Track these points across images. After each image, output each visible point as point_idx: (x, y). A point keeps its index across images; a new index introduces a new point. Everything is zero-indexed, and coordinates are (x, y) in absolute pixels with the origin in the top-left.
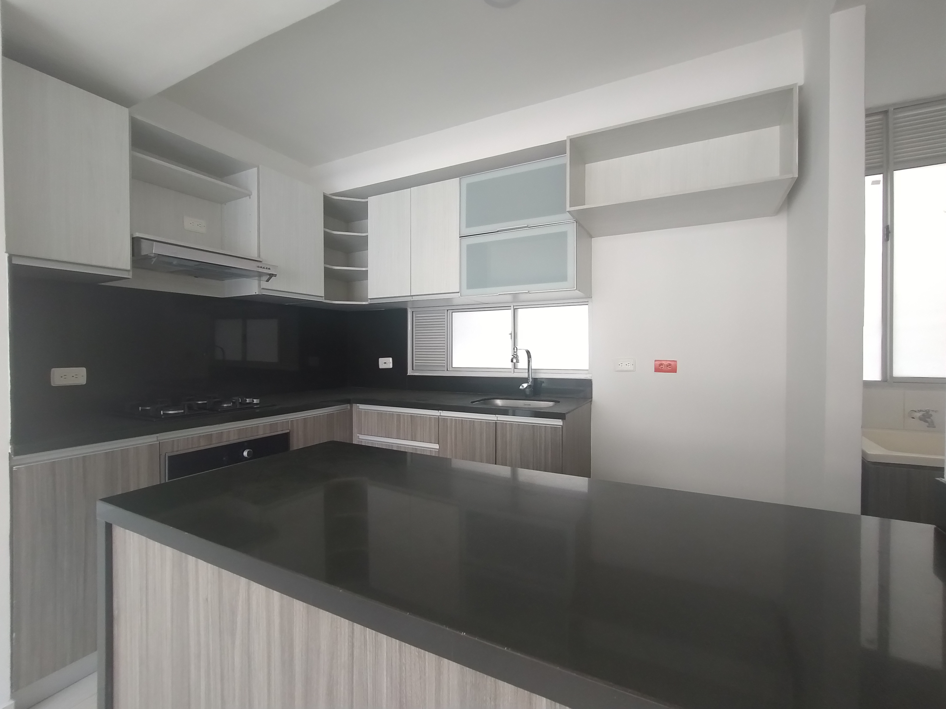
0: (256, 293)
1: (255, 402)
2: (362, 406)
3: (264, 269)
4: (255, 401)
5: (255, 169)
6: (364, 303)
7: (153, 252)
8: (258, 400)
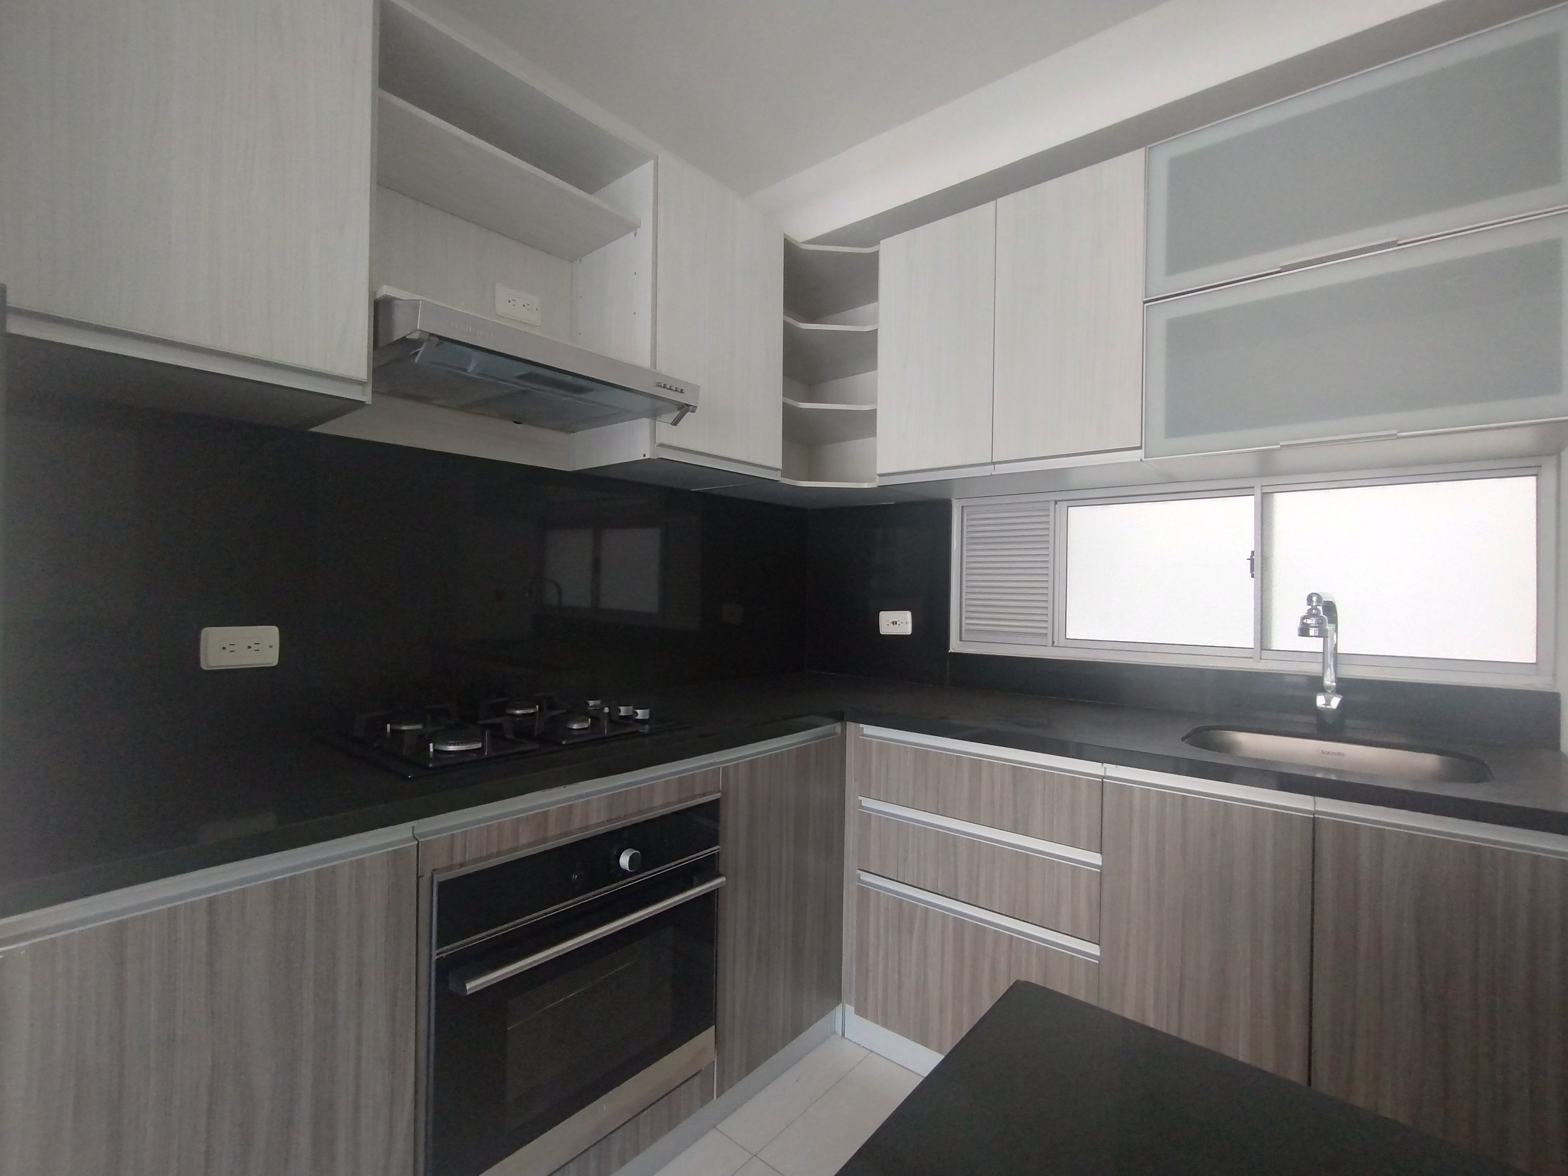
0: (644, 455)
1: (639, 717)
2: (869, 730)
3: (670, 391)
4: (641, 714)
5: (650, 164)
6: (866, 485)
7: (418, 329)
8: (647, 711)
